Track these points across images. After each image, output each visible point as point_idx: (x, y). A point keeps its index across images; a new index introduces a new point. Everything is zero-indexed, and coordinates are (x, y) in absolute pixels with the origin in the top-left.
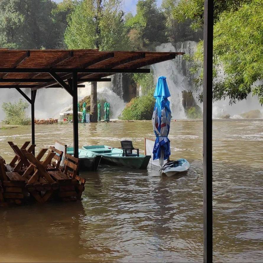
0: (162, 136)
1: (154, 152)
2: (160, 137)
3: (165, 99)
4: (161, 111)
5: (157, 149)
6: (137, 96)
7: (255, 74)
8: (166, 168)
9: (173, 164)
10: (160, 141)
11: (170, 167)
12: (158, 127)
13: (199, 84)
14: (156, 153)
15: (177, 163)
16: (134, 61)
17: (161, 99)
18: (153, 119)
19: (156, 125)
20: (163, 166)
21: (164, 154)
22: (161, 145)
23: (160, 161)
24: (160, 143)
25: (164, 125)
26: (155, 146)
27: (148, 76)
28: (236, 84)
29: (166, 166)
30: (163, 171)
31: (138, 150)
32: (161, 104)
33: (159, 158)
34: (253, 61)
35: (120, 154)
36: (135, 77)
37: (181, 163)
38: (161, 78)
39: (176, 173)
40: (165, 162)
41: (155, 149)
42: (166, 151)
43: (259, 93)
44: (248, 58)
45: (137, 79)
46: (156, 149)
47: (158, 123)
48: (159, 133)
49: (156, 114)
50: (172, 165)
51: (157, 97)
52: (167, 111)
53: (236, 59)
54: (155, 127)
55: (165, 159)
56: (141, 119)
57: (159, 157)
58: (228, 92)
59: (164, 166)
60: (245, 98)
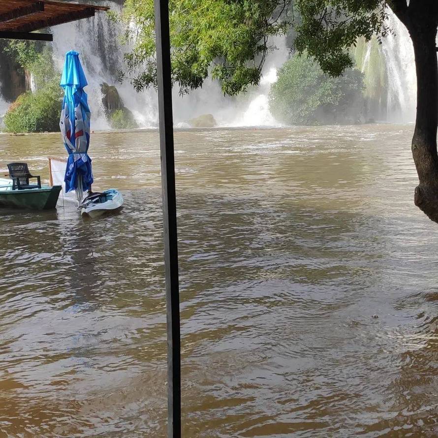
0: (78, 152)
1: (67, 179)
2: (75, 153)
3: (80, 89)
4: (74, 110)
5: (72, 173)
6: (28, 92)
7: (214, 46)
8: (88, 204)
9: (98, 198)
10: (75, 161)
11: (95, 202)
12: (71, 137)
13: (134, 62)
14: (70, 180)
15: (104, 197)
16: (25, 16)
17: (73, 89)
18: (62, 123)
19: (68, 134)
20: (82, 201)
21: (83, 181)
22: (78, 166)
23: (77, 194)
24: (76, 164)
25: (81, 133)
26: (68, 169)
27: (44, 57)
28: (188, 63)
29: (87, 202)
30: (83, 210)
31: (39, 178)
32: (73, 98)
33: (76, 189)
34: (210, 27)
35: (7, 187)
36: (21, 58)
37: (111, 196)
38: (70, 54)
39: (104, 212)
40: (85, 194)
41: (67, 175)
42: (85, 176)
43: (220, 75)
44: (203, 22)
45: (25, 62)
46: (69, 173)
47: (70, 131)
48: (73, 147)
49: (66, 115)
50: (96, 199)
51: (67, 87)
52: (83, 111)
53: (186, 23)
54: (66, 137)
55: (84, 189)
56: (38, 131)
57: (75, 187)
58: (176, 75)
59: (84, 201)
60: (201, 85)
